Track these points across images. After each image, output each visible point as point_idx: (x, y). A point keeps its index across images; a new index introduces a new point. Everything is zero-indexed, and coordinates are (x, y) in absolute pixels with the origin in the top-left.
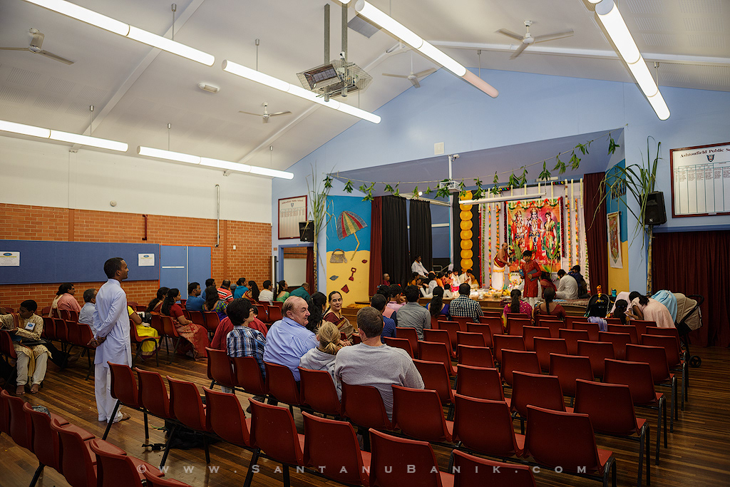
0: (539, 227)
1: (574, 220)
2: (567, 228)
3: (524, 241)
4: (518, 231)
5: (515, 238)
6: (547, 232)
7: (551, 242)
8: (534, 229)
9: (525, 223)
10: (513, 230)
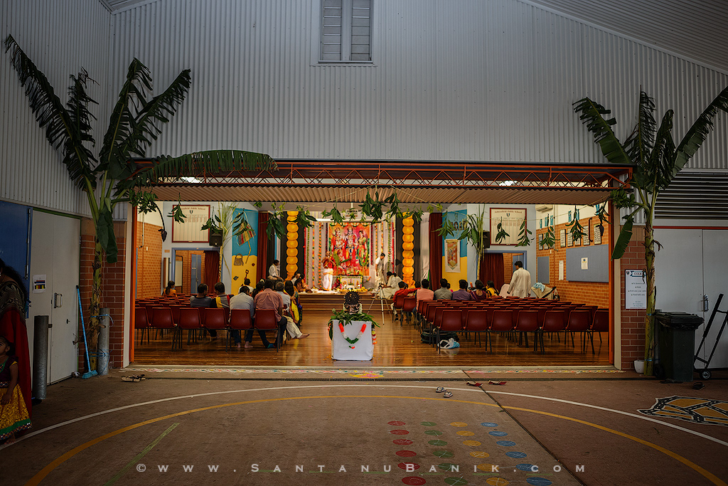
0: (354, 241)
1: (380, 238)
2: (375, 243)
3: (341, 252)
4: (337, 243)
5: (334, 249)
6: (360, 246)
7: (363, 254)
8: (350, 243)
9: (344, 237)
10: (334, 242)
